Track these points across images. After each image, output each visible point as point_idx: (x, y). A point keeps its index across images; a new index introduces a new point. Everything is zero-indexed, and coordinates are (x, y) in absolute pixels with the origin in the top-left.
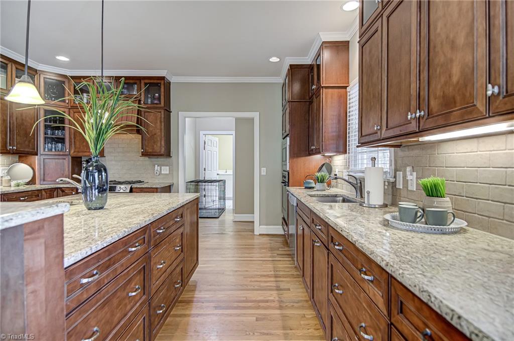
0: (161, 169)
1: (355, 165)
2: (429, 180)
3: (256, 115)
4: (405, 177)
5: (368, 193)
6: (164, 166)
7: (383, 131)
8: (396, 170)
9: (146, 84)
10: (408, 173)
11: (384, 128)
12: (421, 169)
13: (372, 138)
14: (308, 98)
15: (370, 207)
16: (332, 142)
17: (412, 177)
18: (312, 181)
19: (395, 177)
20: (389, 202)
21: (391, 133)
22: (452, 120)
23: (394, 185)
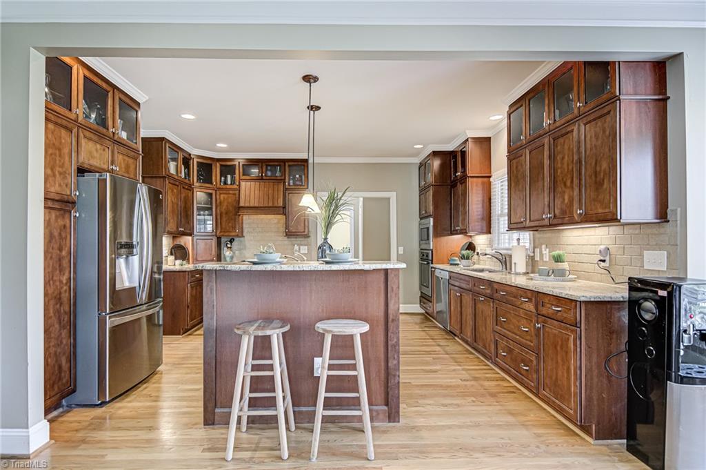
0: (299, 249)
1: (498, 244)
2: (555, 253)
3: (393, 195)
4: (541, 252)
5: (515, 264)
6: (302, 245)
7: (527, 222)
8: (534, 248)
9: (289, 166)
10: (543, 249)
11: (528, 221)
12: (552, 246)
13: (519, 226)
14: (449, 181)
15: (517, 274)
16: (477, 224)
17: (546, 252)
18: (457, 258)
19: (534, 252)
20: (529, 271)
21: (533, 224)
22: (565, 222)
23: (532, 258)
